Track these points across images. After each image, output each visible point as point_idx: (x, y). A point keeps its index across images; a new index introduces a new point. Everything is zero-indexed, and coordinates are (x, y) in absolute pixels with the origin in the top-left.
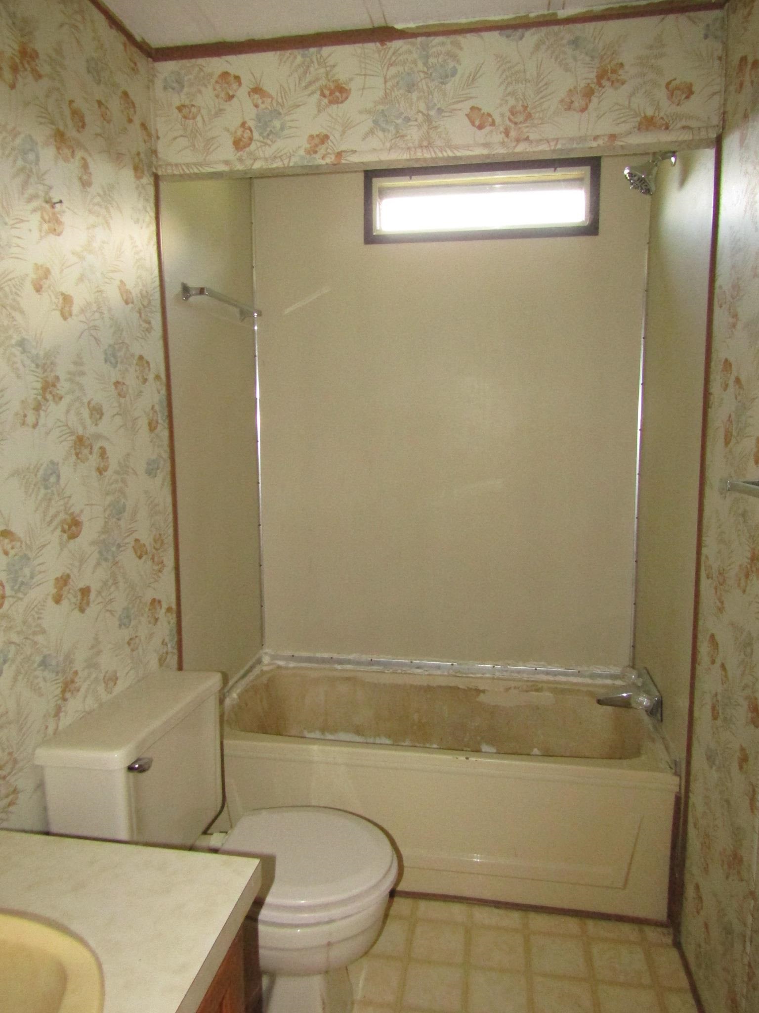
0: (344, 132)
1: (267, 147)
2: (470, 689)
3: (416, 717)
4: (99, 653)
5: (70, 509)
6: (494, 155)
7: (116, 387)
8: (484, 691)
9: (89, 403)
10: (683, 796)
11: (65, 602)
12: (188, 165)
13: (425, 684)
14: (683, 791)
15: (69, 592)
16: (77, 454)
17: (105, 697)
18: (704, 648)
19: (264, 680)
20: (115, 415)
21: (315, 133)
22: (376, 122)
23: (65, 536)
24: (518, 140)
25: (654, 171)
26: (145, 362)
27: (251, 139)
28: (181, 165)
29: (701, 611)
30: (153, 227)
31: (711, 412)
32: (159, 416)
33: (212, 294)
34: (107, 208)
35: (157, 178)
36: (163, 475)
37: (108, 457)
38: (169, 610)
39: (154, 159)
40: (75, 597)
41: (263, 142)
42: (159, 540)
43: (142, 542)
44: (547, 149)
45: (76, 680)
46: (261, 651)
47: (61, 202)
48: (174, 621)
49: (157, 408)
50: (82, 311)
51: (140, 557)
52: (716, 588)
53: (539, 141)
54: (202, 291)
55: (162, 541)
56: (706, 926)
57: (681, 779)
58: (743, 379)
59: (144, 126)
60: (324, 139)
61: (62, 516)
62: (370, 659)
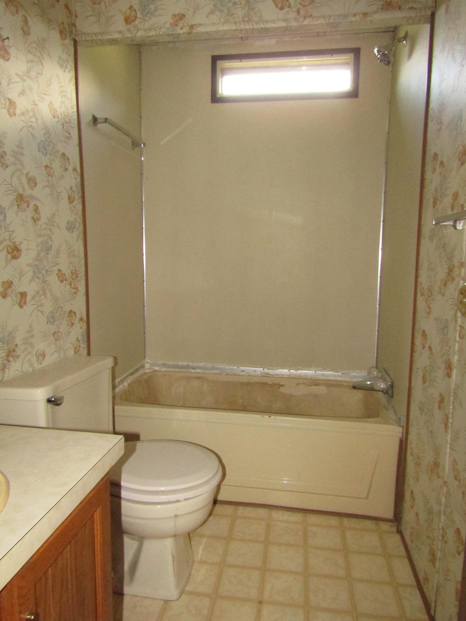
0: (194, 13)
1: (146, 22)
2: (274, 384)
3: (240, 401)
4: (32, 336)
5: (13, 239)
6: (290, 26)
7: (46, 169)
8: (283, 386)
9: (27, 174)
10: (404, 439)
11: (9, 299)
12: (96, 34)
13: (246, 381)
14: (404, 436)
15: (12, 293)
16: (18, 205)
17: (37, 366)
18: (418, 341)
19: (146, 377)
20: (44, 187)
21: (176, 13)
22: (214, 5)
23: (10, 256)
24: (305, 17)
25: (394, 49)
26: (66, 158)
27: (136, 17)
28: (90, 34)
29: (417, 319)
30: (73, 73)
31: (425, 190)
32: (76, 195)
33: (113, 124)
34: (40, 52)
35: (75, 42)
36: (78, 232)
37: (40, 212)
38: (81, 319)
39: (74, 29)
40: (16, 297)
41: (143, 19)
42: (74, 274)
43: (63, 272)
44: (323, 22)
45: (17, 350)
46: (144, 361)
47: (8, 38)
48: (85, 327)
49: (74, 188)
50: (23, 114)
51: (62, 282)
52: (426, 301)
53: (319, 17)
54: (106, 120)
55: (77, 274)
56: (417, 514)
57: (403, 429)
58: (445, 161)
59: (67, 6)
60: (182, 17)
61: (7, 243)
62: (212, 366)
